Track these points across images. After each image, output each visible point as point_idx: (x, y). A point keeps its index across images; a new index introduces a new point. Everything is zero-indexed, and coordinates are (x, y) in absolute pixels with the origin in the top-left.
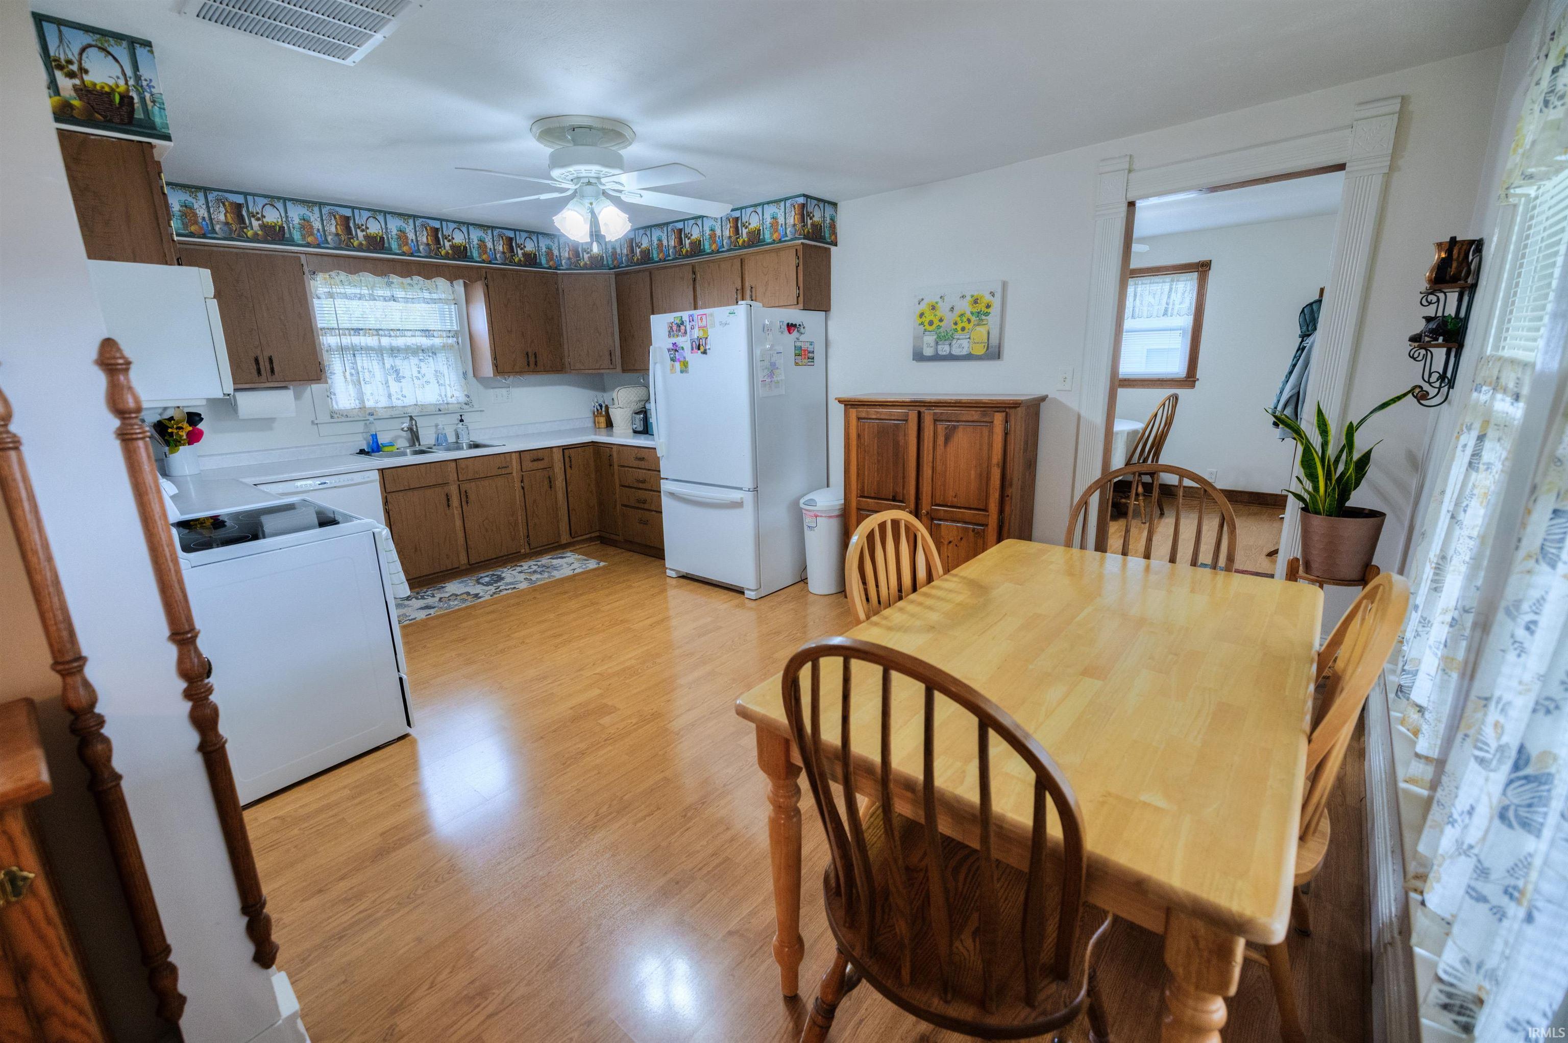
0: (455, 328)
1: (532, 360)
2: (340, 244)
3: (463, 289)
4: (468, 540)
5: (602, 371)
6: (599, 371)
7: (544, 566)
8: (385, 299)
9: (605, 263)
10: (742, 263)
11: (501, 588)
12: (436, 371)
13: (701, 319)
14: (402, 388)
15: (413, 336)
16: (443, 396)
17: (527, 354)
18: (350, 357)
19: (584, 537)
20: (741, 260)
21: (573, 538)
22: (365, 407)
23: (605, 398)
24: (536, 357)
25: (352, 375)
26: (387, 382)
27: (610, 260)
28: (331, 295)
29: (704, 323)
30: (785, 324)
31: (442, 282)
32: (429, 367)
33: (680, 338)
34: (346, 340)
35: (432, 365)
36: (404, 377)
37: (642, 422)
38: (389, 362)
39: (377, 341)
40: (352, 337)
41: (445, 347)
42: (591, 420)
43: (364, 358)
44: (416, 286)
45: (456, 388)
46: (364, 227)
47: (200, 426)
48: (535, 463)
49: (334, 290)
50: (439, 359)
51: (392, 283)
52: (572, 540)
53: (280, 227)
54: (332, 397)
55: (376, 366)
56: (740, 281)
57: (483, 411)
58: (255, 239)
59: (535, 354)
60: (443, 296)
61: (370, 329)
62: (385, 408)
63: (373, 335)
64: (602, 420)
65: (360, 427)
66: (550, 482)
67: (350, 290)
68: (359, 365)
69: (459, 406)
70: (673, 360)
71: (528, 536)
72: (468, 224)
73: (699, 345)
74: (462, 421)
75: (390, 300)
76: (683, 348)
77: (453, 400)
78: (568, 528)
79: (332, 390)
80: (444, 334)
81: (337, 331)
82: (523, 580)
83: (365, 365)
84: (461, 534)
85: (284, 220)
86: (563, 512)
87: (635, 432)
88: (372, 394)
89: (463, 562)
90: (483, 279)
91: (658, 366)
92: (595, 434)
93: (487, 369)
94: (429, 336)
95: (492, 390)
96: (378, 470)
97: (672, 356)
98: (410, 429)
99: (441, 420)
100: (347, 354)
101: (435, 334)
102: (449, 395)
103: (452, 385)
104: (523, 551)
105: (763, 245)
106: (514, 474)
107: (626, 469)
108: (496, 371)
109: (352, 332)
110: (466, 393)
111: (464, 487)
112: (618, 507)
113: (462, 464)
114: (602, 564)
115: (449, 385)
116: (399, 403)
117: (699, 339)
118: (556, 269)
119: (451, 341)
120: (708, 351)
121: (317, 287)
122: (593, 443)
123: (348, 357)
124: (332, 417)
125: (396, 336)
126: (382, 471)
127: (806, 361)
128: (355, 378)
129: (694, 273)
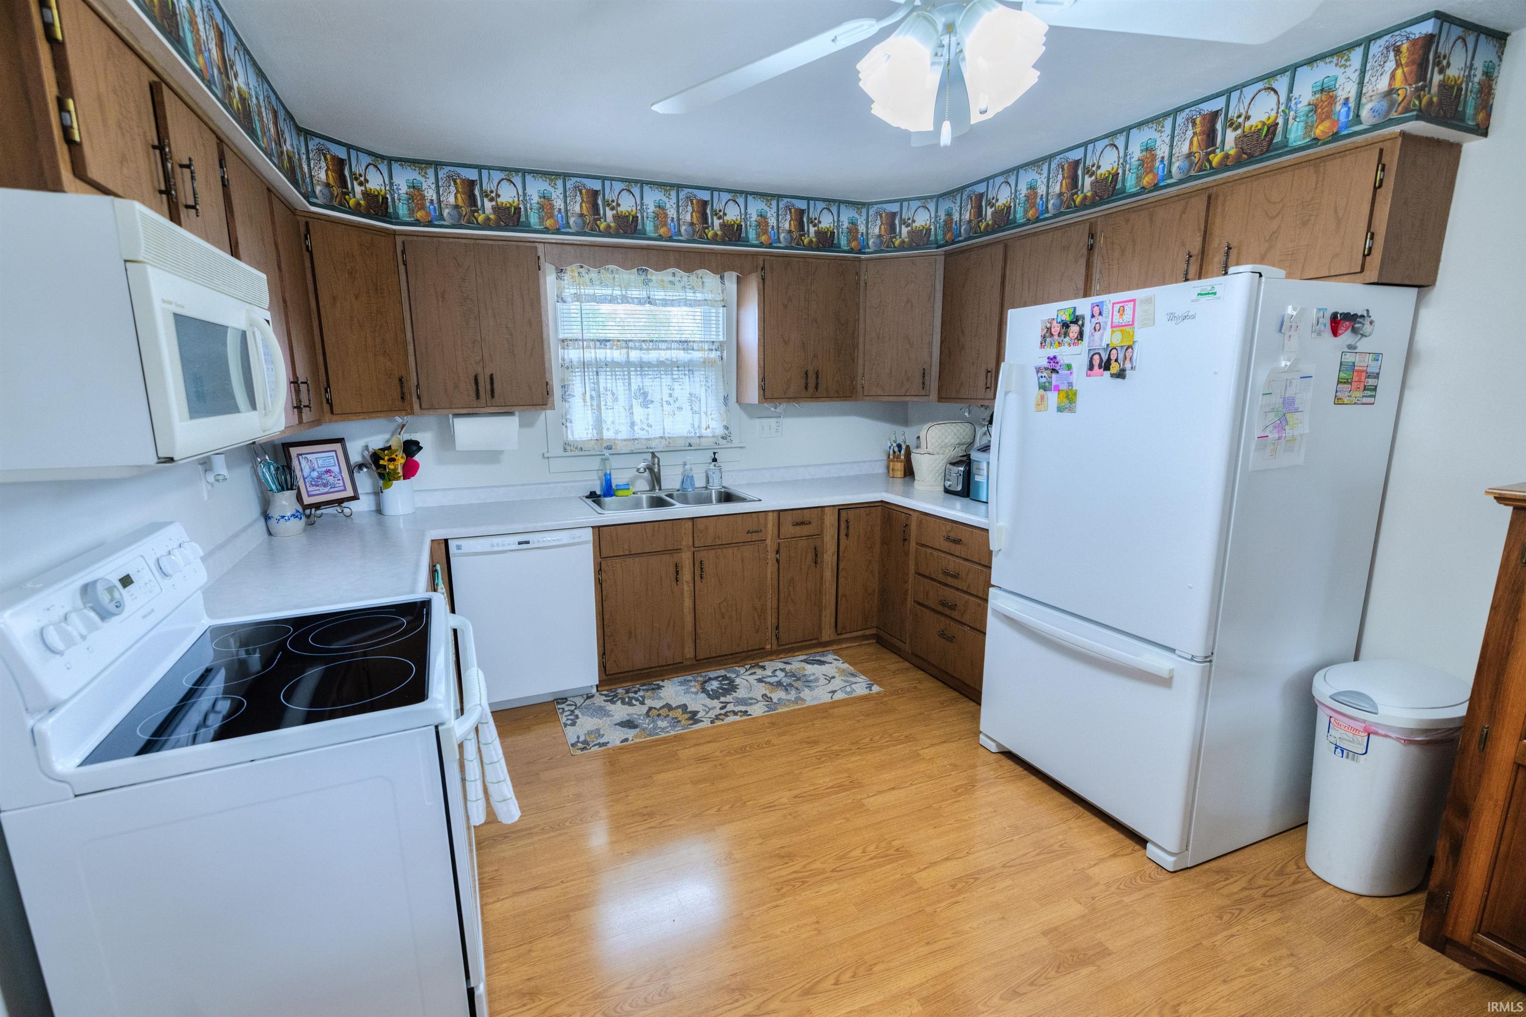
0: (721, 338)
1: (812, 382)
2: (583, 227)
3: (735, 286)
4: (698, 627)
5: (908, 399)
6: (903, 399)
7: (794, 675)
8: (640, 302)
9: (932, 238)
10: (1209, 203)
11: (730, 707)
12: (691, 394)
13: (1122, 311)
14: (648, 415)
15: (667, 349)
16: (696, 427)
17: (806, 373)
18: (592, 376)
19: (855, 634)
20: (1209, 197)
21: (838, 635)
22: (602, 439)
23: (906, 435)
24: (817, 378)
25: (592, 397)
26: (631, 407)
27: (940, 232)
28: (578, 298)
29: (1127, 317)
30: (1328, 315)
31: (711, 279)
32: (685, 387)
33: (1065, 349)
34: (591, 354)
35: (688, 387)
36: (652, 402)
37: (961, 478)
38: (636, 381)
39: (625, 356)
40: (597, 351)
41: (706, 363)
42: (884, 463)
43: (609, 377)
44: (677, 284)
45: (713, 416)
46: (614, 204)
47: (417, 458)
48: (798, 528)
49: (582, 291)
50: (697, 379)
51: (650, 280)
52: (838, 637)
53: (515, 209)
54: (568, 424)
55: (620, 387)
56: (1199, 239)
57: (744, 447)
58: (487, 225)
59: (817, 373)
60: (710, 296)
61: (618, 341)
62: (626, 440)
63: (622, 348)
64: (899, 466)
65: (595, 463)
66: (816, 555)
67: (599, 291)
68: (602, 385)
69: (714, 440)
70: (1043, 387)
71: (777, 628)
72: (746, 194)
73: (1109, 360)
74: (715, 460)
75: (645, 303)
76: (1069, 367)
77: (708, 433)
78: (833, 620)
79: (568, 417)
80: (706, 346)
81: (581, 343)
82: (760, 698)
83: (609, 386)
84: (689, 619)
85: (521, 198)
86: (829, 598)
87: (947, 491)
88: (613, 423)
89: (688, 656)
90: (759, 269)
91: (1013, 398)
92: (887, 491)
93: (753, 394)
94: (688, 349)
95: (758, 420)
96: (593, 527)
97: (1044, 380)
98: (650, 469)
99: (690, 457)
100: (589, 372)
101: (695, 346)
102: (704, 426)
103: (709, 413)
104: (769, 647)
105: (1280, 155)
106: (769, 542)
107: (929, 551)
108: (762, 397)
109: (598, 344)
110: (725, 423)
111: (700, 555)
112: (910, 603)
113: (700, 525)
114: (876, 689)
115: (706, 414)
116: (642, 435)
117: (1110, 349)
118: (860, 252)
119: (714, 355)
120: (1128, 373)
121: (564, 287)
122: (883, 504)
123: (590, 375)
124: (565, 450)
125: (648, 349)
126: (598, 529)
127: (1359, 394)
128: (595, 403)
129: (1092, 236)
